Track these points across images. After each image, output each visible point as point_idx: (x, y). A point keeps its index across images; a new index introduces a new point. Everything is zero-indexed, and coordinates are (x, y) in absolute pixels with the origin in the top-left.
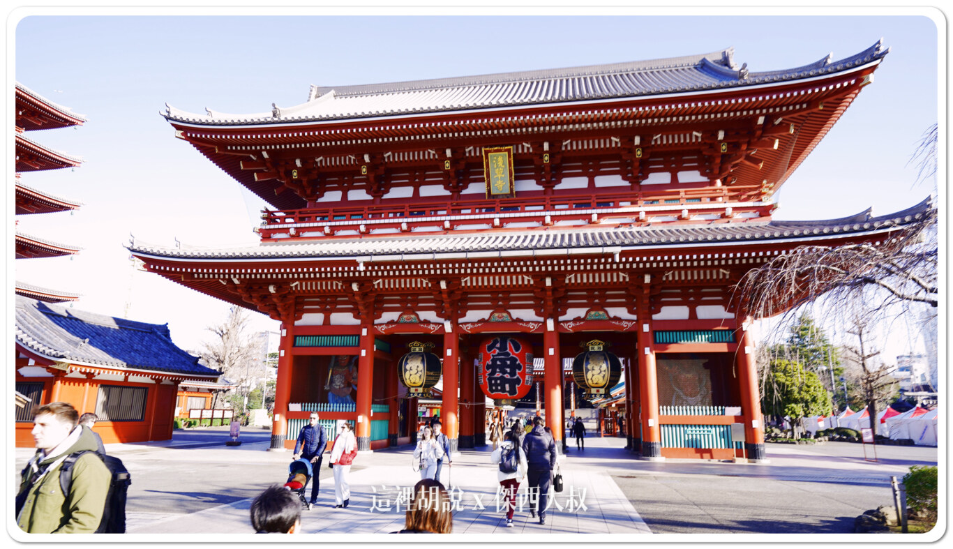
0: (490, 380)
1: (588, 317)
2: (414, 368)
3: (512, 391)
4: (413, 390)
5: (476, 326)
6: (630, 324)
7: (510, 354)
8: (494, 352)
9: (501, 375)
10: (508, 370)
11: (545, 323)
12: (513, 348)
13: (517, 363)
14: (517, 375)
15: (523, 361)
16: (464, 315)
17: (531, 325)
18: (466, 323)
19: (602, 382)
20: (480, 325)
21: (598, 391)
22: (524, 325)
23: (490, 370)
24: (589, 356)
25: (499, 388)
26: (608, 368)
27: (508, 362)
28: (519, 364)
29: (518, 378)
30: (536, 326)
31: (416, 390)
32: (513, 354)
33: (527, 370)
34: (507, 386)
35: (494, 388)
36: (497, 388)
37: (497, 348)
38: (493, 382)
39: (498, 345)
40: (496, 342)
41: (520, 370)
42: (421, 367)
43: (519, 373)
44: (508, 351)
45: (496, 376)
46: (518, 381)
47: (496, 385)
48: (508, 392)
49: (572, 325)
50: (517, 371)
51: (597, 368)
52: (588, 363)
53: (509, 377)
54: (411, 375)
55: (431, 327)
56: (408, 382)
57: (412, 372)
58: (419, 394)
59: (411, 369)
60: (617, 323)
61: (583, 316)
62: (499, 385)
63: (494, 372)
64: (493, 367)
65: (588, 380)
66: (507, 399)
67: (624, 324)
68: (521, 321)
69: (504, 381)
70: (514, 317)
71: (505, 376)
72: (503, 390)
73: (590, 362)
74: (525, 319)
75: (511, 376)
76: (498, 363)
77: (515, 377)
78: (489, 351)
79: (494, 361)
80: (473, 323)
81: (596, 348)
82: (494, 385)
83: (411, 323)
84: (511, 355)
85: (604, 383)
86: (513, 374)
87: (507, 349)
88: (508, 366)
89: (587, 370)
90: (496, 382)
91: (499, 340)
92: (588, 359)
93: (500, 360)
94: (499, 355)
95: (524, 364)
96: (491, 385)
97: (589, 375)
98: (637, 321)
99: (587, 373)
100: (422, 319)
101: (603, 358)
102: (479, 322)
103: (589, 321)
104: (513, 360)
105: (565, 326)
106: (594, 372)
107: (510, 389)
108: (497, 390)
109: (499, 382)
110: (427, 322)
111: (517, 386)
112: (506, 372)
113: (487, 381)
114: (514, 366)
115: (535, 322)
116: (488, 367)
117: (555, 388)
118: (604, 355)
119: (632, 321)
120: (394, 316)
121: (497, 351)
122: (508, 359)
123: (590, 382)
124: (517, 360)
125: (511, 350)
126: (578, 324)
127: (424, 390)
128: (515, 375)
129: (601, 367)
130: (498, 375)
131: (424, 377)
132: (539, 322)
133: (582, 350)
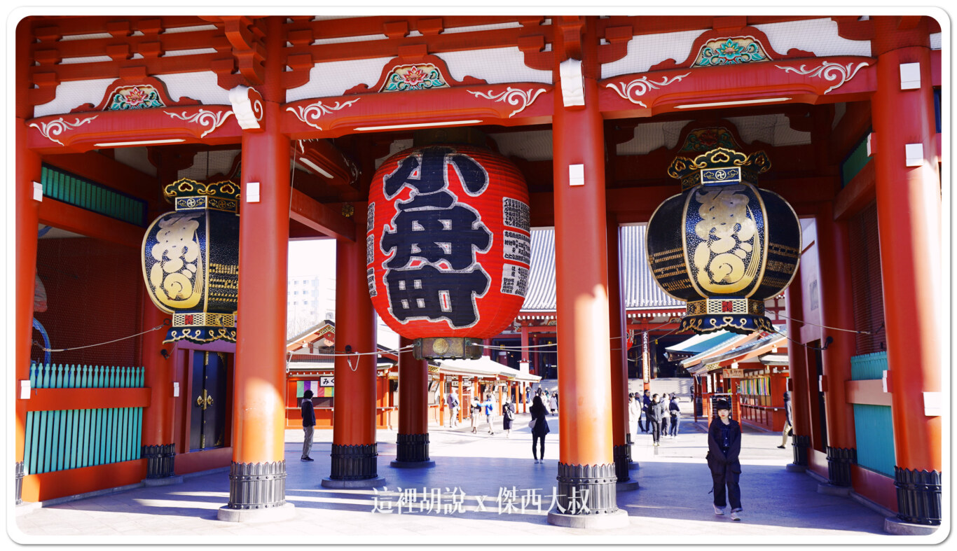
0: (394, 279)
1: (700, 60)
2: (175, 255)
3: (462, 313)
4: (178, 320)
5: (338, 107)
6: (847, 72)
7: (451, 200)
8: (405, 194)
9: (424, 262)
10: (447, 247)
11: (555, 88)
12: (461, 178)
13: (476, 225)
14: (476, 264)
15: (493, 219)
16: (303, 78)
17: (509, 96)
18: (306, 102)
19: (741, 278)
20: (349, 103)
21: (727, 307)
22: (490, 96)
23: (394, 250)
24: (699, 198)
25: (421, 303)
26: (761, 230)
27: (447, 224)
28: (481, 228)
29: (477, 272)
30: (528, 98)
31: (189, 320)
32: (463, 197)
33: (507, 249)
34: (444, 297)
35: (405, 304)
36: (413, 304)
37: (412, 182)
38: (402, 285)
39: (416, 174)
40: (410, 165)
41: (482, 247)
42: (194, 250)
43: (480, 257)
44: (446, 189)
45: (409, 267)
46: (477, 281)
47: (412, 294)
48: (446, 314)
49: (645, 85)
50: (475, 250)
51: (725, 233)
52: (695, 217)
53: (449, 269)
54: (165, 274)
55: (201, 117)
56: (158, 297)
57: (168, 267)
58: (193, 329)
59: (166, 259)
60: (803, 71)
61: (681, 56)
62: (419, 293)
63: (402, 258)
64: (401, 240)
65: (695, 271)
66: (447, 335)
67: (826, 72)
68: (482, 84)
69: (433, 280)
70: (458, 76)
71: (437, 265)
72: (433, 309)
73: (702, 214)
74: (491, 80)
75: (454, 267)
76: (417, 227)
77: (470, 270)
78: (390, 194)
79: (404, 221)
80: (328, 101)
81: (721, 176)
82: (404, 295)
83: (145, 110)
84: (456, 202)
85: (748, 279)
86: (461, 258)
87: (443, 184)
88: (446, 237)
89: (694, 241)
90: (410, 285)
91: (419, 158)
92: (695, 206)
93: (421, 217)
94: (418, 201)
95: (498, 228)
96: (397, 295)
97: (701, 256)
98: (875, 59)
99: (691, 251)
100: (175, 96)
101: (746, 200)
102: (349, 94)
103: (704, 68)
104: (463, 218)
105: (625, 91)
106: (716, 246)
107: (453, 306)
108: (414, 311)
109: (418, 284)
110: (191, 105)
111: (475, 296)
112: (439, 255)
113: (386, 284)
114: (465, 238)
115: (525, 86)
116: (389, 242)
117: (592, 295)
118: (748, 192)
119: (856, 59)
120: (92, 91)
121: (414, 191)
122: (446, 215)
123: (703, 278)
124: (474, 218)
125: (455, 186)
126: (666, 82)
127: (210, 319)
128: (469, 262)
129: (738, 227)
130: (416, 263)
131: (204, 281)
132: (535, 85)
133: (675, 185)
